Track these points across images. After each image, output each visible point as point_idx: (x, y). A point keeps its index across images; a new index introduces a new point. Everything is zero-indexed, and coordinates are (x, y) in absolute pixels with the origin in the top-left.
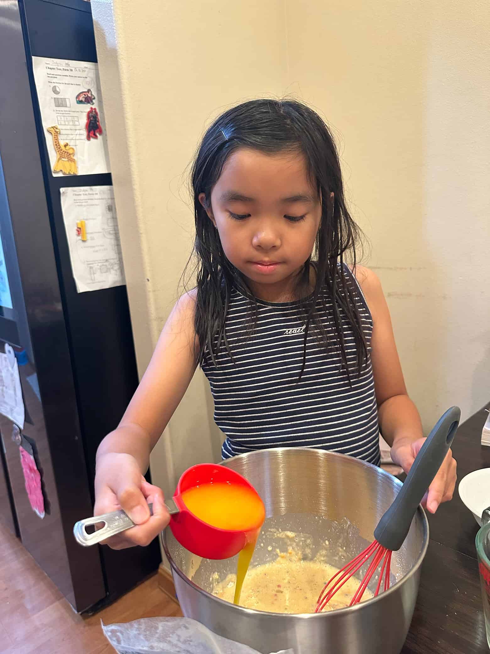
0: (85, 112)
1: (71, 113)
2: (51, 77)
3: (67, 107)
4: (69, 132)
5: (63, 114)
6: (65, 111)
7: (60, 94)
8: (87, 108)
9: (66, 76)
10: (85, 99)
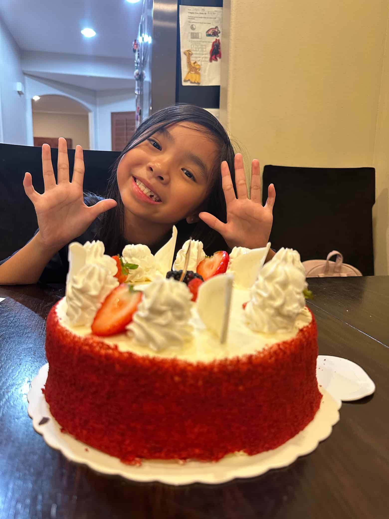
0: (211, 42)
4: (198, 56)
5: (196, 43)
6: (197, 41)
7: (196, 30)
9: (202, 18)
10: (213, 33)
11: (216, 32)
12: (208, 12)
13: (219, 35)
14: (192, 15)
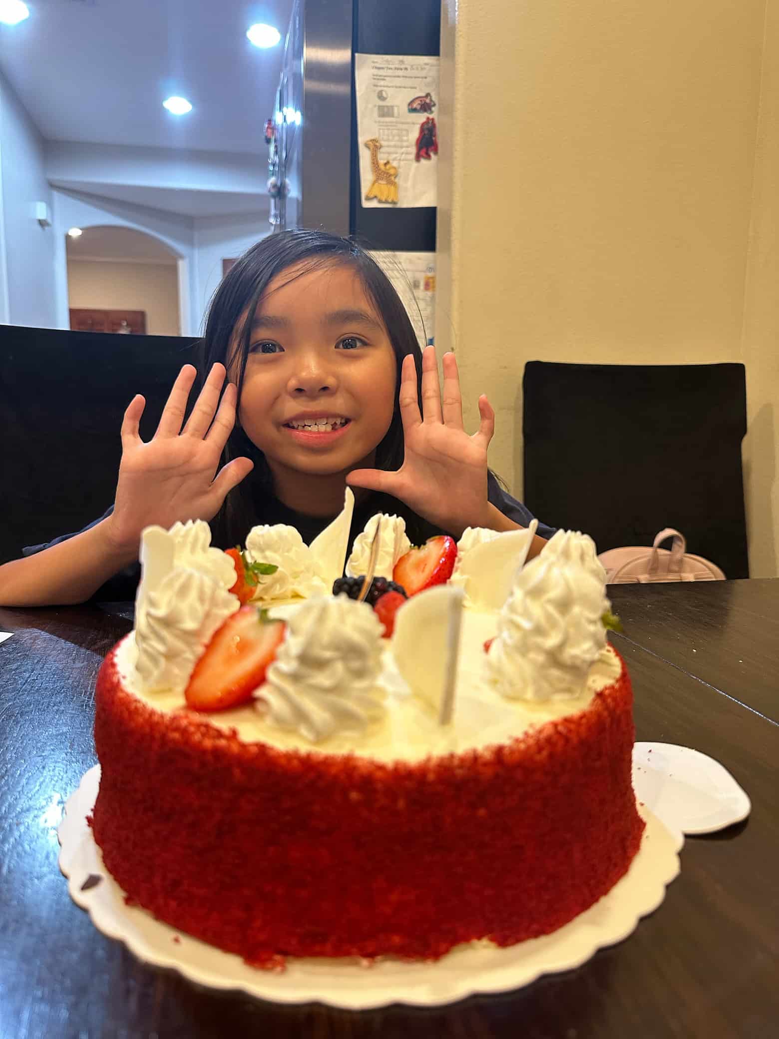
0: (417, 124)
1: (399, 125)
2: (378, 79)
3: (393, 116)
4: (392, 150)
5: (388, 126)
7: (387, 100)
9: (399, 77)
10: (421, 106)
11: (427, 103)
12: (412, 66)
13: (433, 109)
14: (381, 72)
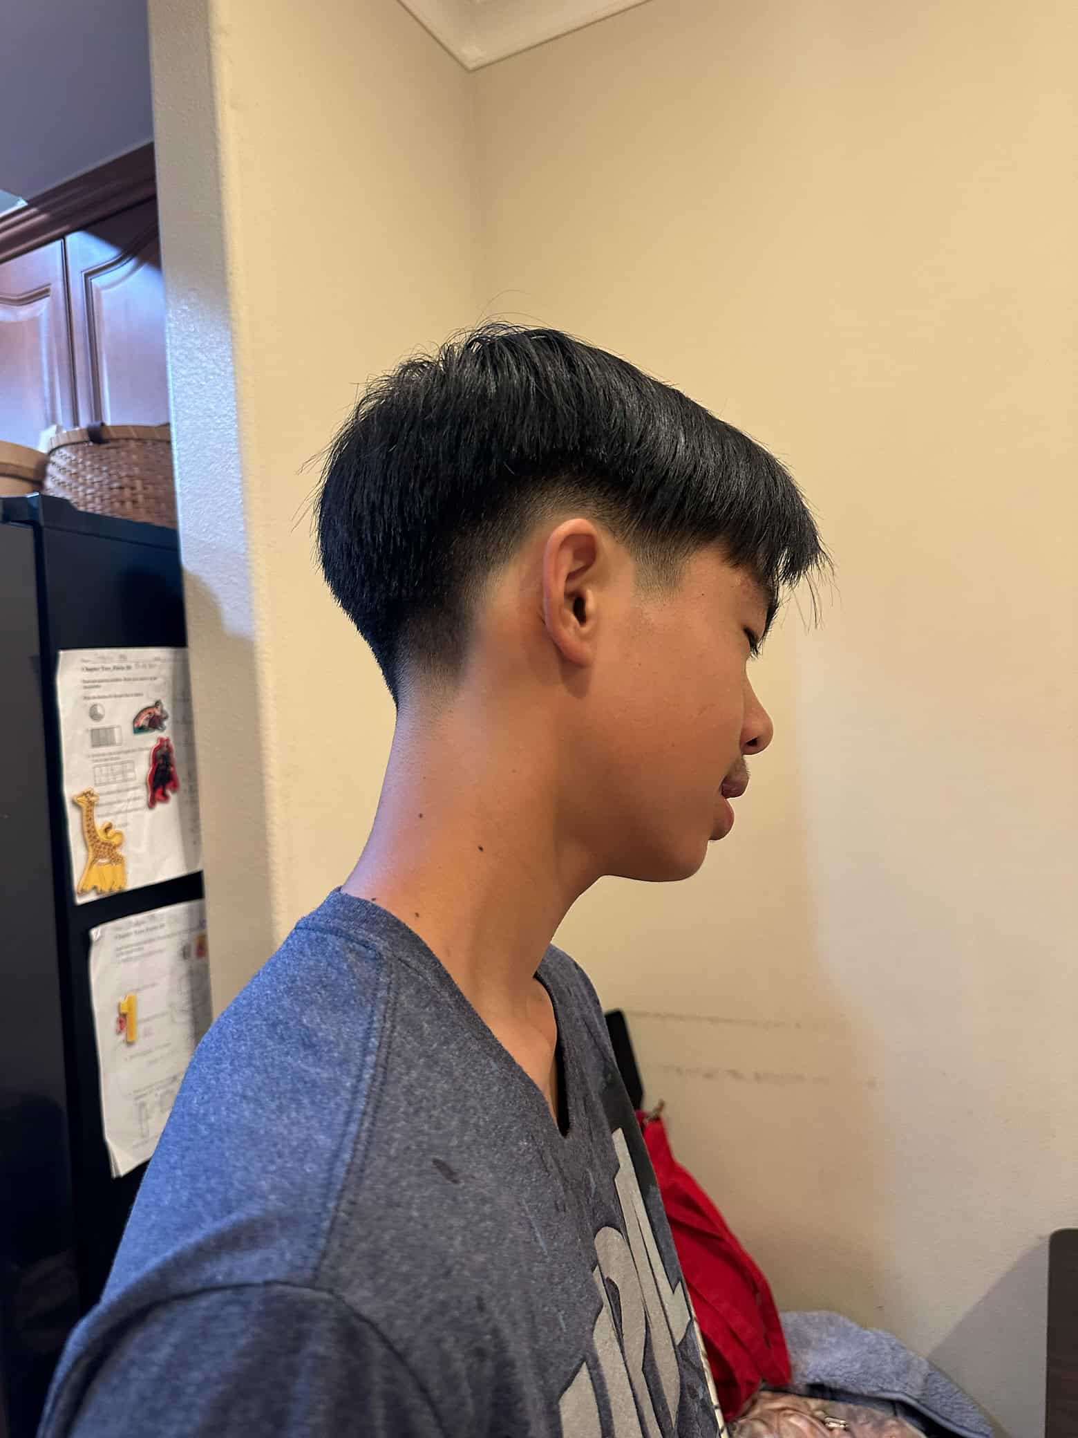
0: (147, 749)
1: (121, 756)
2: (90, 687)
3: (112, 743)
4: (113, 798)
5: (106, 760)
6: (110, 754)
7: (104, 719)
8: (151, 740)
12: (137, 663)
14: (95, 676)
